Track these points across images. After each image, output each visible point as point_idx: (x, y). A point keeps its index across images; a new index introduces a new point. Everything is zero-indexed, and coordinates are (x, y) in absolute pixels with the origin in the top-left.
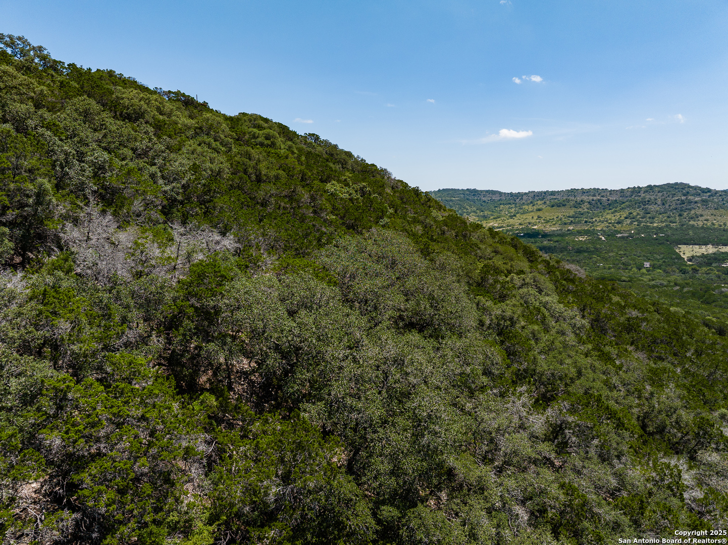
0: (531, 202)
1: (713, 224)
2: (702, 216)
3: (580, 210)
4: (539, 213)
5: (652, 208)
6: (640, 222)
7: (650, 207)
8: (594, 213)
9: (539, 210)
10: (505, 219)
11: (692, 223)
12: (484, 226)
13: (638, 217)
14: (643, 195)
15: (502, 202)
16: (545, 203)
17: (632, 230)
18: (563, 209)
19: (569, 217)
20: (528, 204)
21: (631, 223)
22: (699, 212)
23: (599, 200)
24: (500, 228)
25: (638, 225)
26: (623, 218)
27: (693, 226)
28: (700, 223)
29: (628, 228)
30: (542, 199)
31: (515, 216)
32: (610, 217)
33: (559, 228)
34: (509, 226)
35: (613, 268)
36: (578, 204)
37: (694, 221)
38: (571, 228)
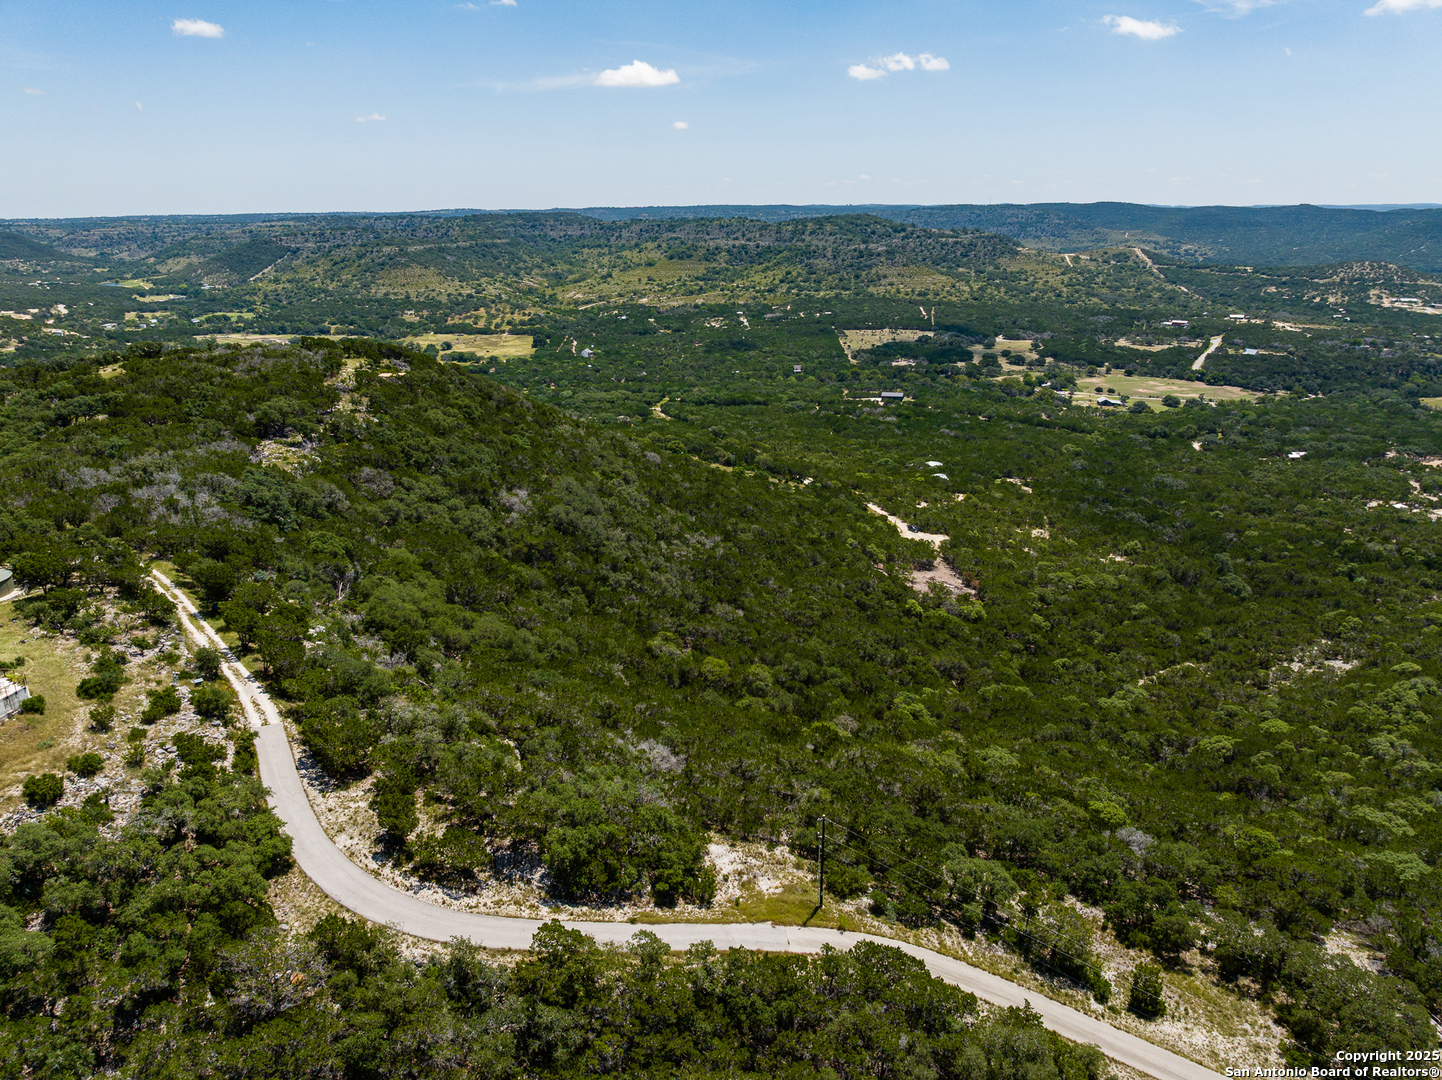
0: (637, 245)
1: (898, 292)
2: (885, 277)
3: (714, 265)
4: (650, 271)
5: (820, 263)
6: (801, 289)
7: (816, 261)
8: (735, 270)
9: (650, 264)
10: (595, 283)
11: (871, 289)
12: (560, 298)
13: (800, 279)
14: (808, 238)
15: (585, 243)
16: (659, 246)
17: (788, 304)
18: (687, 263)
19: (698, 279)
20: (631, 249)
21: (788, 291)
22: (882, 270)
23: (743, 247)
24: (587, 303)
25: (797, 295)
26: (777, 282)
27: (872, 295)
28: (882, 290)
29: (781, 301)
30: (655, 239)
31: (610, 275)
32: (760, 278)
33: (681, 303)
34: (601, 298)
35: (753, 376)
36: (711, 255)
37: (875, 286)
38: (700, 301)
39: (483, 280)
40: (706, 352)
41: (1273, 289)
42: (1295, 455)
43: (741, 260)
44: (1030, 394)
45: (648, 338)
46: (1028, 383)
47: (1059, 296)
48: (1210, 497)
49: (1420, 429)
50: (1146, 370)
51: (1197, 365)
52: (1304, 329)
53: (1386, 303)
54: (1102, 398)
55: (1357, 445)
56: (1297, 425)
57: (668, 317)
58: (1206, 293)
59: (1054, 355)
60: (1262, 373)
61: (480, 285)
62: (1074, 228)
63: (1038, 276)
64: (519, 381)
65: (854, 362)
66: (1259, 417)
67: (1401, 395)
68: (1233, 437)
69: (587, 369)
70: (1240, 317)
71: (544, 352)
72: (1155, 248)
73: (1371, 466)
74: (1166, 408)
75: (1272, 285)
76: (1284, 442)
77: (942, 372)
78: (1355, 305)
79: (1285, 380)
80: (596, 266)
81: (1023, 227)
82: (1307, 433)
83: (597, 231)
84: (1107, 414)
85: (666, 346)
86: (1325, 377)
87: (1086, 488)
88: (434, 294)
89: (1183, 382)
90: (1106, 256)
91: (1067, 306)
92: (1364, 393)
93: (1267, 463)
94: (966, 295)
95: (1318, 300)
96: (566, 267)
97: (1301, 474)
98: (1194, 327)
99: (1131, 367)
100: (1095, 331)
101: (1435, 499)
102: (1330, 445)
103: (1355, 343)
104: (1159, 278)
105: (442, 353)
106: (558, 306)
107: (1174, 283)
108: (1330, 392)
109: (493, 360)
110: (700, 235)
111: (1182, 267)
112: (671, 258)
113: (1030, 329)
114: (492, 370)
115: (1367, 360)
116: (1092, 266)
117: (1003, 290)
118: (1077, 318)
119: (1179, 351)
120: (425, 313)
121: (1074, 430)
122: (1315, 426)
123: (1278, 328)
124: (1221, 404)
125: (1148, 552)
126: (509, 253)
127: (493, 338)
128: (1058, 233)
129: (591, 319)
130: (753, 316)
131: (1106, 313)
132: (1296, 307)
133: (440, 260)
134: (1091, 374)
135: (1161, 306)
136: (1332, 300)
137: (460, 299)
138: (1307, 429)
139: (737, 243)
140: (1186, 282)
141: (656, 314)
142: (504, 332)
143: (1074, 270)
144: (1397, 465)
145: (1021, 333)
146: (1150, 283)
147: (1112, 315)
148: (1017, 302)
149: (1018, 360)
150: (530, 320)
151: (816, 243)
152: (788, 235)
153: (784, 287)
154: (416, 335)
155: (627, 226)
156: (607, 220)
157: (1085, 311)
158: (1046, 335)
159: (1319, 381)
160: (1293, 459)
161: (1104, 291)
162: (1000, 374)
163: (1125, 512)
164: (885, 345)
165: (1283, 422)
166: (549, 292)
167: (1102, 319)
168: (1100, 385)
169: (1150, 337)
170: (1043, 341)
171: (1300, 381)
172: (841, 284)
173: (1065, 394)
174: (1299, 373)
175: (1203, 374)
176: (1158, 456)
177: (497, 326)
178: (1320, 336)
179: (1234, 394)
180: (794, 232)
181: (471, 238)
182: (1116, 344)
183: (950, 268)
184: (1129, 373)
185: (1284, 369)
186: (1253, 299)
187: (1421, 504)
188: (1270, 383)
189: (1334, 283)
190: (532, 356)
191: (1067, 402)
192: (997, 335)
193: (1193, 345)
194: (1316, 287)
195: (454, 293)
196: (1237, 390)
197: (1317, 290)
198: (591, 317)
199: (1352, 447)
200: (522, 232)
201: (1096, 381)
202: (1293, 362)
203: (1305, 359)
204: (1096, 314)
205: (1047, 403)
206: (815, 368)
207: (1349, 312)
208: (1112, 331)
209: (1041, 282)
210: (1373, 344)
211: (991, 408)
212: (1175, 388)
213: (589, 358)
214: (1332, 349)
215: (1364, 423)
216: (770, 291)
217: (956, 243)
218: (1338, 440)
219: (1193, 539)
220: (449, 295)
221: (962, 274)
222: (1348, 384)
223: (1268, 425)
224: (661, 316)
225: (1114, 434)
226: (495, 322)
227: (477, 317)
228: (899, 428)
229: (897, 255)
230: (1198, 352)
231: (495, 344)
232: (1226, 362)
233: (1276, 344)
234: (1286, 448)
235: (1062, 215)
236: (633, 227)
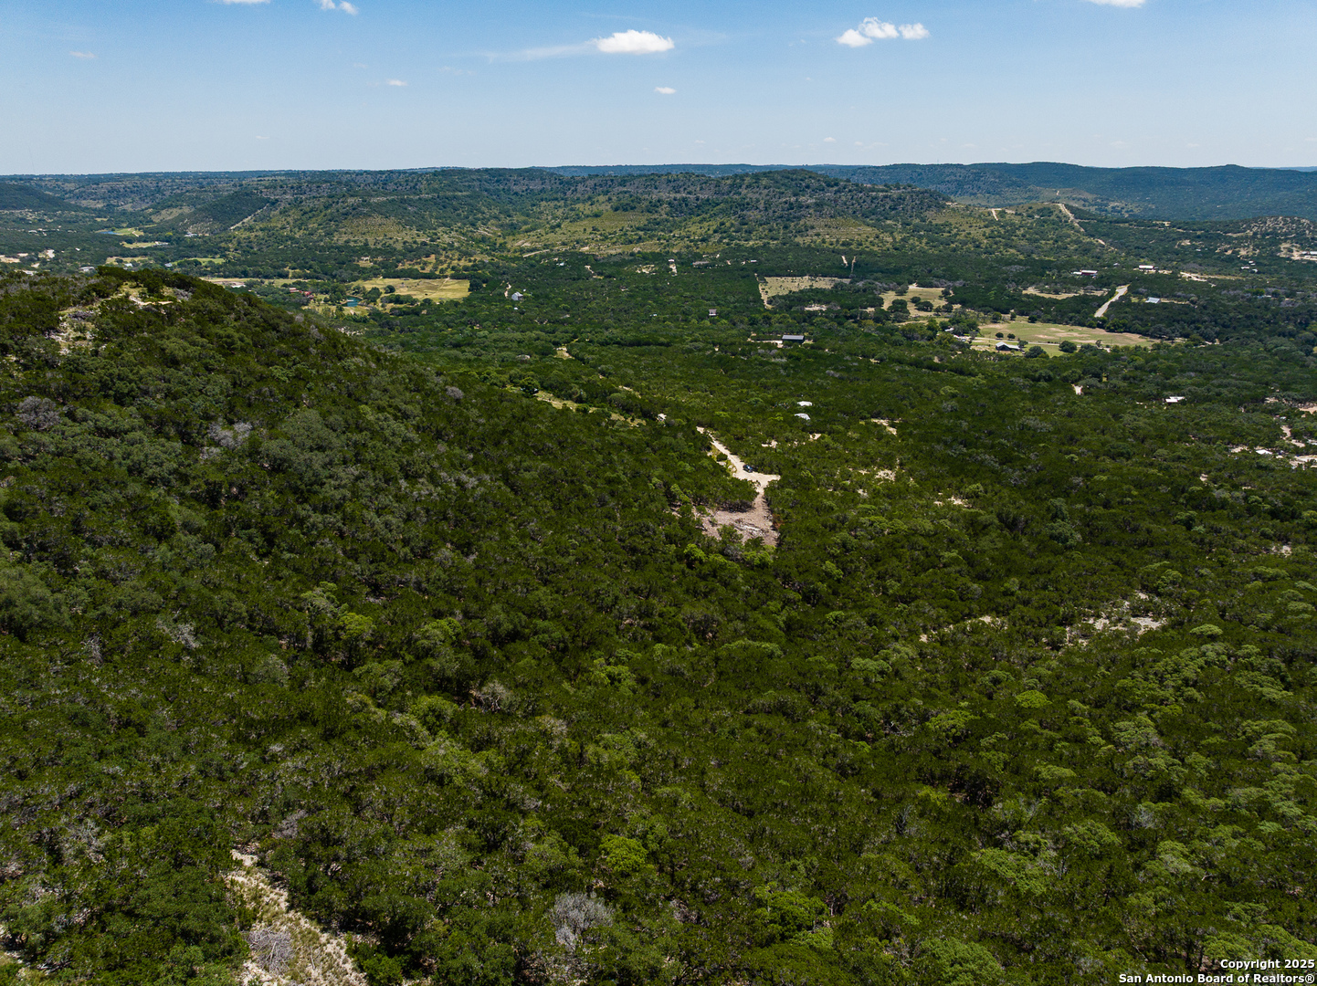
0: (590, 198)
1: (824, 242)
2: (812, 228)
3: (656, 216)
4: (596, 222)
5: (753, 215)
6: (732, 238)
7: (749, 213)
8: (674, 221)
9: (596, 216)
10: (543, 233)
11: (799, 240)
12: (509, 246)
13: (733, 229)
14: (744, 191)
15: (545, 196)
16: (610, 199)
17: (718, 252)
18: (630, 214)
19: (638, 229)
20: (584, 201)
21: (720, 241)
22: (810, 222)
23: (684, 200)
24: (532, 251)
25: (728, 244)
26: (711, 232)
27: (798, 245)
28: (808, 240)
29: (713, 250)
30: (606, 193)
31: (559, 226)
32: (695, 229)
33: (619, 251)
34: (546, 246)
35: (669, 319)
36: (653, 207)
37: (802, 236)
38: (636, 250)
39: (440, 229)
40: (630, 296)
41: (1187, 243)
42: (1173, 400)
43: (681, 212)
44: (930, 338)
45: (580, 284)
46: (930, 328)
47: (978, 247)
48: (1072, 440)
49: (1306, 376)
50: (1049, 317)
51: (1099, 313)
52: (1210, 280)
53: (1296, 256)
54: (1000, 343)
55: (1237, 391)
56: (1182, 371)
57: (603, 264)
58: (1121, 246)
59: (963, 303)
60: (1162, 321)
61: (436, 234)
62: (1008, 186)
63: (961, 228)
64: (445, 322)
65: (770, 307)
66: (1147, 363)
67: (1296, 343)
68: (1114, 381)
69: (513, 311)
70: (1148, 268)
71: (476, 296)
72: (1084, 206)
73: (1247, 412)
74: (1062, 353)
75: (1186, 239)
76: (1165, 387)
77: (851, 317)
78: (1265, 258)
79: (1183, 328)
80: (549, 218)
81: (960, 185)
82: (1190, 378)
83: (557, 185)
84: (1001, 358)
85: (593, 291)
86: (1224, 326)
87: (949, 430)
88: (391, 242)
89: (1085, 328)
90: (1030, 211)
91: (984, 256)
92: (1261, 341)
93: (1142, 407)
94: (888, 246)
95: (1230, 252)
96: (523, 218)
97: (1174, 418)
98: (1102, 277)
99: (1034, 314)
100: (1006, 280)
101: (1302, 445)
102: (1209, 390)
103: (1258, 293)
104: (1079, 232)
105: (383, 295)
106: (505, 254)
107: (1093, 236)
108: (1227, 339)
109: (427, 302)
110: (649, 189)
111: (1102, 222)
112: (616, 209)
113: (944, 277)
114: (424, 312)
115: (1267, 309)
116: (1017, 220)
117: (924, 241)
118: (991, 268)
119: (1084, 300)
120: (380, 259)
121: (961, 373)
122: (1201, 372)
123: (1184, 279)
124: (1115, 350)
125: (988, 495)
126: (469, 205)
127: (435, 283)
128: (993, 191)
129: (532, 266)
130: (682, 264)
131: (1020, 263)
132: (1206, 259)
133: (401, 210)
134: (995, 321)
135: (1075, 257)
136: (1243, 252)
137: (415, 246)
138: (1193, 374)
139: (678, 196)
140: (1104, 236)
141: (593, 261)
142: (446, 277)
143: (998, 224)
144: (1273, 411)
145: (934, 281)
146: (1069, 236)
147: (1025, 265)
148: (936, 252)
149: (926, 306)
150: (473, 266)
151: (751, 195)
152: (726, 188)
153: (718, 236)
154: (365, 279)
155: (584, 180)
156: (567, 176)
157: (998, 261)
158: (958, 284)
159: (1217, 329)
160: (1170, 404)
161: (1023, 243)
162: (907, 319)
163: (978, 454)
164: (801, 291)
165: (1169, 368)
166: (501, 240)
167: (1015, 268)
168: (1001, 332)
169: (1058, 286)
170: (955, 290)
171: (1198, 328)
172: (771, 234)
173: (966, 338)
174: (1198, 321)
175: (1104, 321)
176: (1035, 399)
177: (442, 271)
178: (1224, 286)
179: (1133, 340)
180: (732, 186)
181: (435, 190)
182: (1024, 292)
183: (878, 220)
184: (1032, 320)
185: (1184, 317)
186: (1166, 252)
187: (1286, 450)
188: (1168, 330)
189: (1247, 237)
190: (465, 299)
191: (963, 346)
192: (911, 283)
193: (1099, 293)
194: (1229, 241)
195: (410, 241)
196: (1135, 337)
197: (1229, 243)
198: (532, 265)
199: (1230, 392)
200: (487, 186)
201: (999, 327)
202: (1193, 310)
203: (1205, 308)
204: (1010, 264)
205: (945, 346)
206: (730, 312)
207: (1258, 264)
208: (1023, 280)
209: (964, 233)
210: (1275, 294)
211: (885, 351)
212: (1075, 334)
213: (518, 302)
214: (1234, 298)
215: (1251, 370)
216: (703, 240)
217: (886, 197)
218: (1220, 386)
219: (1038, 483)
220: (404, 243)
221: (889, 226)
222: (1246, 332)
223: (1154, 370)
224: (597, 263)
225: (999, 377)
226: (440, 267)
227: (425, 263)
228: (785, 369)
229: (825, 207)
230: (1102, 301)
231: (435, 288)
232: (1127, 309)
233: (1179, 293)
234: (1165, 393)
235: (997, 174)
236: (588, 183)
